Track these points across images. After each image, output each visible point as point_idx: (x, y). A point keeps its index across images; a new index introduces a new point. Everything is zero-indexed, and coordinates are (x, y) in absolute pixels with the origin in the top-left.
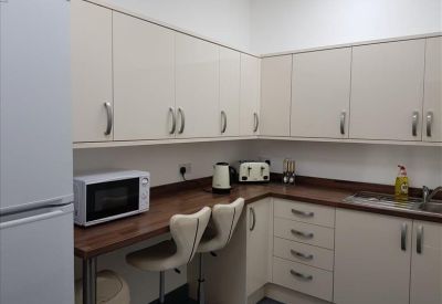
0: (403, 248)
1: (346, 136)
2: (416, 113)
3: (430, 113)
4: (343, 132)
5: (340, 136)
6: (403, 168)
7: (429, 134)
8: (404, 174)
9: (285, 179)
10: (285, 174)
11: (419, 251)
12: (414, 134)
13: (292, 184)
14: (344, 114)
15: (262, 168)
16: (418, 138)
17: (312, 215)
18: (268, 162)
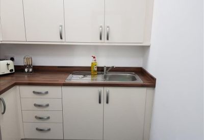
0: (100, 102)
1: (63, 40)
2: (101, 27)
3: (108, 27)
4: (61, 38)
5: (60, 40)
6: (94, 57)
7: (108, 39)
8: (95, 60)
9: (26, 70)
10: (25, 67)
11: (107, 102)
12: (101, 39)
13: (31, 72)
14: (61, 26)
15: (8, 65)
16: (103, 41)
17: (47, 93)
18: (12, 59)
